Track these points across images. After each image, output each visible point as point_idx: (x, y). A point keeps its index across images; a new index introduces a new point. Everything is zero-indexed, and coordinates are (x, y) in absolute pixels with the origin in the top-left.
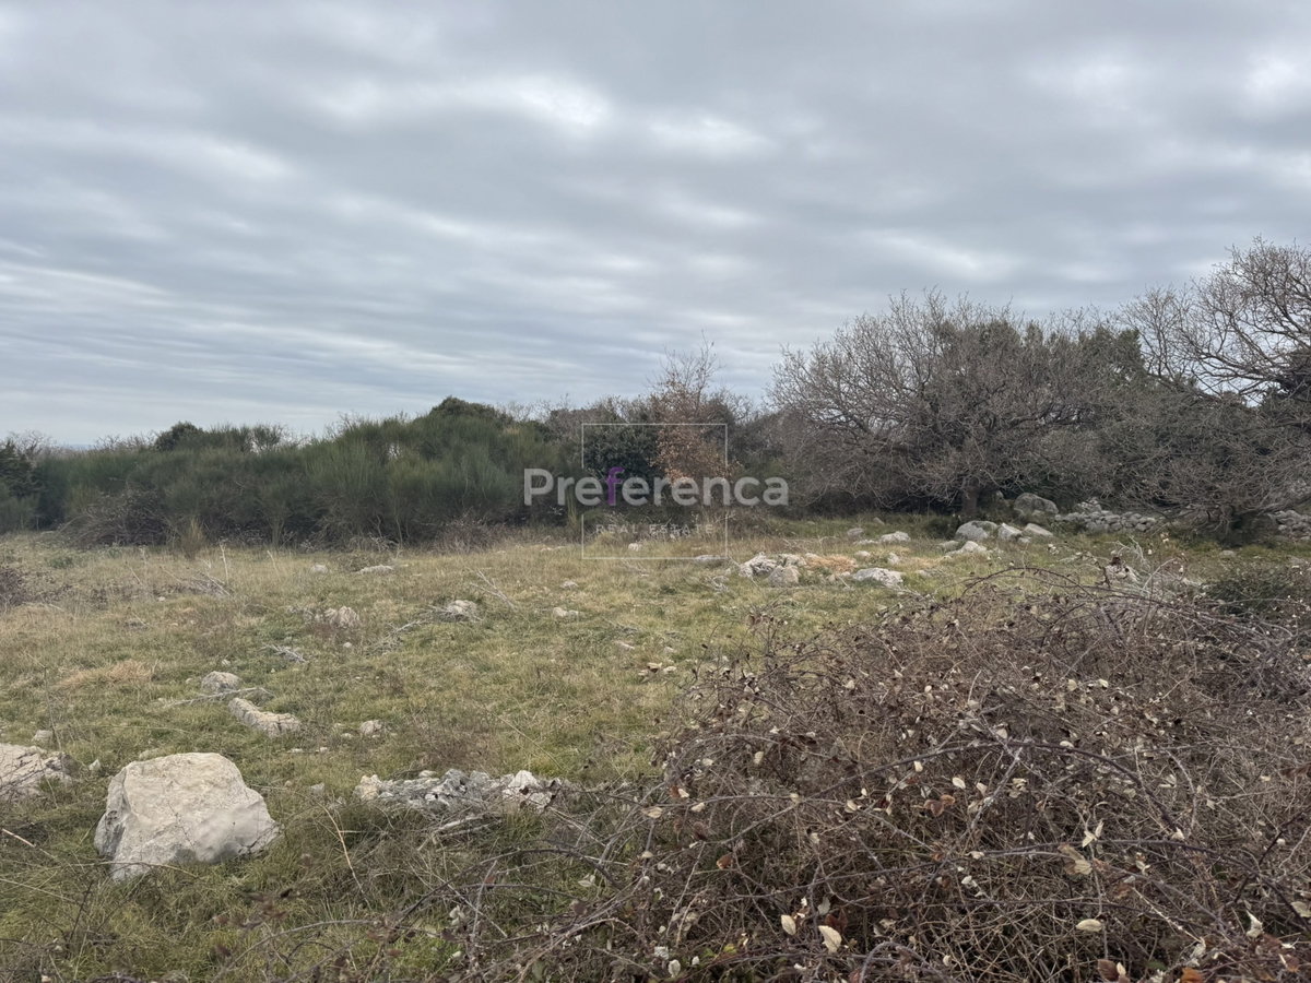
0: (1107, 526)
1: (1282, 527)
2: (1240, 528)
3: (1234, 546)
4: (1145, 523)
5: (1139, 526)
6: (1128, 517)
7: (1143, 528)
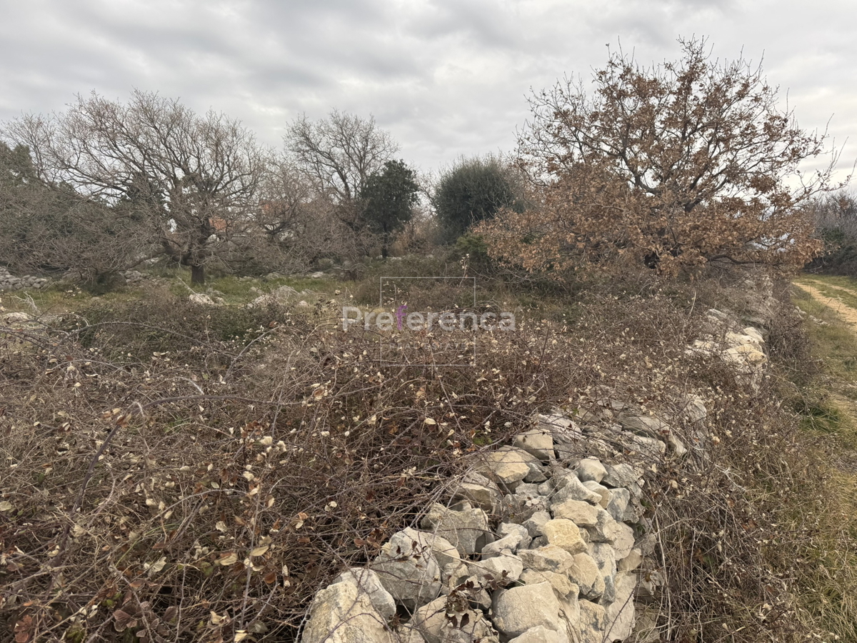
0: (10, 286)
1: (128, 281)
2: (102, 282)
3: (100, 294)
4: (39, 283)
5: (35, 285)
6: (27, 279)
7: (38, 286)
